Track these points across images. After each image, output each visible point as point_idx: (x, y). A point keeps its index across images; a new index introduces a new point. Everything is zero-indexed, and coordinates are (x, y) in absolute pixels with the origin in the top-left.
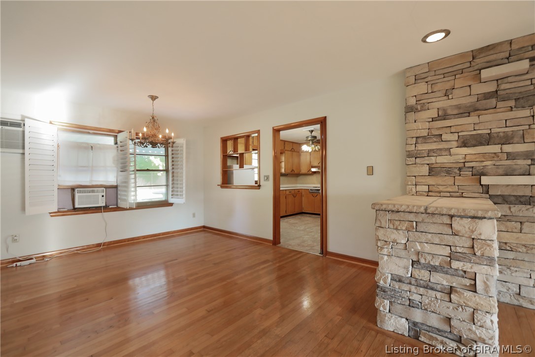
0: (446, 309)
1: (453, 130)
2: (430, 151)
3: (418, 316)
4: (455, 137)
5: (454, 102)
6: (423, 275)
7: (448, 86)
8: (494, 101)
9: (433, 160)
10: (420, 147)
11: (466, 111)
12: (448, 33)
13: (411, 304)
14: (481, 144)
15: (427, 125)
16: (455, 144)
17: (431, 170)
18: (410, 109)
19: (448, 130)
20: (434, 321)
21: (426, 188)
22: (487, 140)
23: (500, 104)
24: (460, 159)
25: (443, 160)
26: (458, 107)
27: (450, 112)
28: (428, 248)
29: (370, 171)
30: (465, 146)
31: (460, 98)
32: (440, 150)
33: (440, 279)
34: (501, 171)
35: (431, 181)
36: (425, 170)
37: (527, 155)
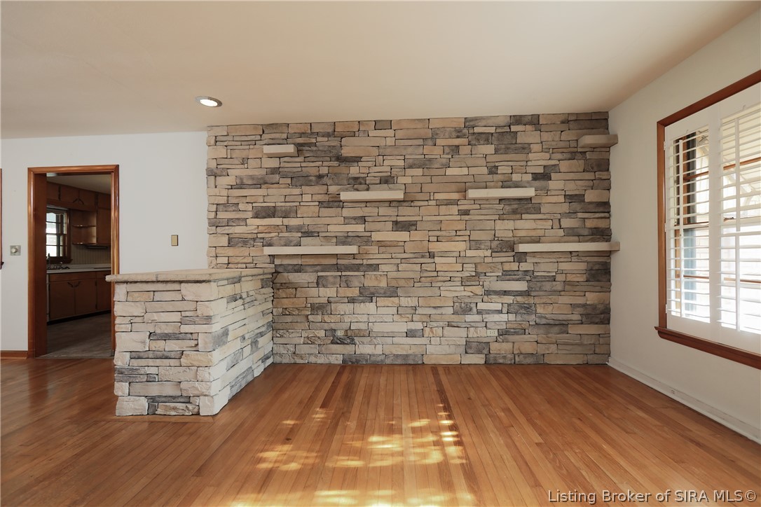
0: (174, 372)
1: (248, 200)
2: (229, 220)
3: (154, 390)
4: (249, 207)
5: (250, 172)
6: (160, 345)
7: (244, 154)
8: (277, 176)
9: (230, 230)
10: (220, 215)
11: (260, 183)
12: (220, 104)
13: (150, 379)
14: (269, 216)
15: (225, 193)
16: (250, 214)
17: (231, 243)
18: (213, 174)
19: (244, 200)
20: (169, 390)
21: (225, 260)
22: (271, 213)
23: (282, 181)
24: (253, 229)
25: (238, 230)
26: (252, 177)
27: (246, 181)
28: (163, 317)
29: (176, 241)
30: (257, 217)
31: (254, 169)
32: (238, 219)
33: (172, 346)
34: (282, 243)
35: (230, 252)
36: (224, 241)
37: (298, 229)
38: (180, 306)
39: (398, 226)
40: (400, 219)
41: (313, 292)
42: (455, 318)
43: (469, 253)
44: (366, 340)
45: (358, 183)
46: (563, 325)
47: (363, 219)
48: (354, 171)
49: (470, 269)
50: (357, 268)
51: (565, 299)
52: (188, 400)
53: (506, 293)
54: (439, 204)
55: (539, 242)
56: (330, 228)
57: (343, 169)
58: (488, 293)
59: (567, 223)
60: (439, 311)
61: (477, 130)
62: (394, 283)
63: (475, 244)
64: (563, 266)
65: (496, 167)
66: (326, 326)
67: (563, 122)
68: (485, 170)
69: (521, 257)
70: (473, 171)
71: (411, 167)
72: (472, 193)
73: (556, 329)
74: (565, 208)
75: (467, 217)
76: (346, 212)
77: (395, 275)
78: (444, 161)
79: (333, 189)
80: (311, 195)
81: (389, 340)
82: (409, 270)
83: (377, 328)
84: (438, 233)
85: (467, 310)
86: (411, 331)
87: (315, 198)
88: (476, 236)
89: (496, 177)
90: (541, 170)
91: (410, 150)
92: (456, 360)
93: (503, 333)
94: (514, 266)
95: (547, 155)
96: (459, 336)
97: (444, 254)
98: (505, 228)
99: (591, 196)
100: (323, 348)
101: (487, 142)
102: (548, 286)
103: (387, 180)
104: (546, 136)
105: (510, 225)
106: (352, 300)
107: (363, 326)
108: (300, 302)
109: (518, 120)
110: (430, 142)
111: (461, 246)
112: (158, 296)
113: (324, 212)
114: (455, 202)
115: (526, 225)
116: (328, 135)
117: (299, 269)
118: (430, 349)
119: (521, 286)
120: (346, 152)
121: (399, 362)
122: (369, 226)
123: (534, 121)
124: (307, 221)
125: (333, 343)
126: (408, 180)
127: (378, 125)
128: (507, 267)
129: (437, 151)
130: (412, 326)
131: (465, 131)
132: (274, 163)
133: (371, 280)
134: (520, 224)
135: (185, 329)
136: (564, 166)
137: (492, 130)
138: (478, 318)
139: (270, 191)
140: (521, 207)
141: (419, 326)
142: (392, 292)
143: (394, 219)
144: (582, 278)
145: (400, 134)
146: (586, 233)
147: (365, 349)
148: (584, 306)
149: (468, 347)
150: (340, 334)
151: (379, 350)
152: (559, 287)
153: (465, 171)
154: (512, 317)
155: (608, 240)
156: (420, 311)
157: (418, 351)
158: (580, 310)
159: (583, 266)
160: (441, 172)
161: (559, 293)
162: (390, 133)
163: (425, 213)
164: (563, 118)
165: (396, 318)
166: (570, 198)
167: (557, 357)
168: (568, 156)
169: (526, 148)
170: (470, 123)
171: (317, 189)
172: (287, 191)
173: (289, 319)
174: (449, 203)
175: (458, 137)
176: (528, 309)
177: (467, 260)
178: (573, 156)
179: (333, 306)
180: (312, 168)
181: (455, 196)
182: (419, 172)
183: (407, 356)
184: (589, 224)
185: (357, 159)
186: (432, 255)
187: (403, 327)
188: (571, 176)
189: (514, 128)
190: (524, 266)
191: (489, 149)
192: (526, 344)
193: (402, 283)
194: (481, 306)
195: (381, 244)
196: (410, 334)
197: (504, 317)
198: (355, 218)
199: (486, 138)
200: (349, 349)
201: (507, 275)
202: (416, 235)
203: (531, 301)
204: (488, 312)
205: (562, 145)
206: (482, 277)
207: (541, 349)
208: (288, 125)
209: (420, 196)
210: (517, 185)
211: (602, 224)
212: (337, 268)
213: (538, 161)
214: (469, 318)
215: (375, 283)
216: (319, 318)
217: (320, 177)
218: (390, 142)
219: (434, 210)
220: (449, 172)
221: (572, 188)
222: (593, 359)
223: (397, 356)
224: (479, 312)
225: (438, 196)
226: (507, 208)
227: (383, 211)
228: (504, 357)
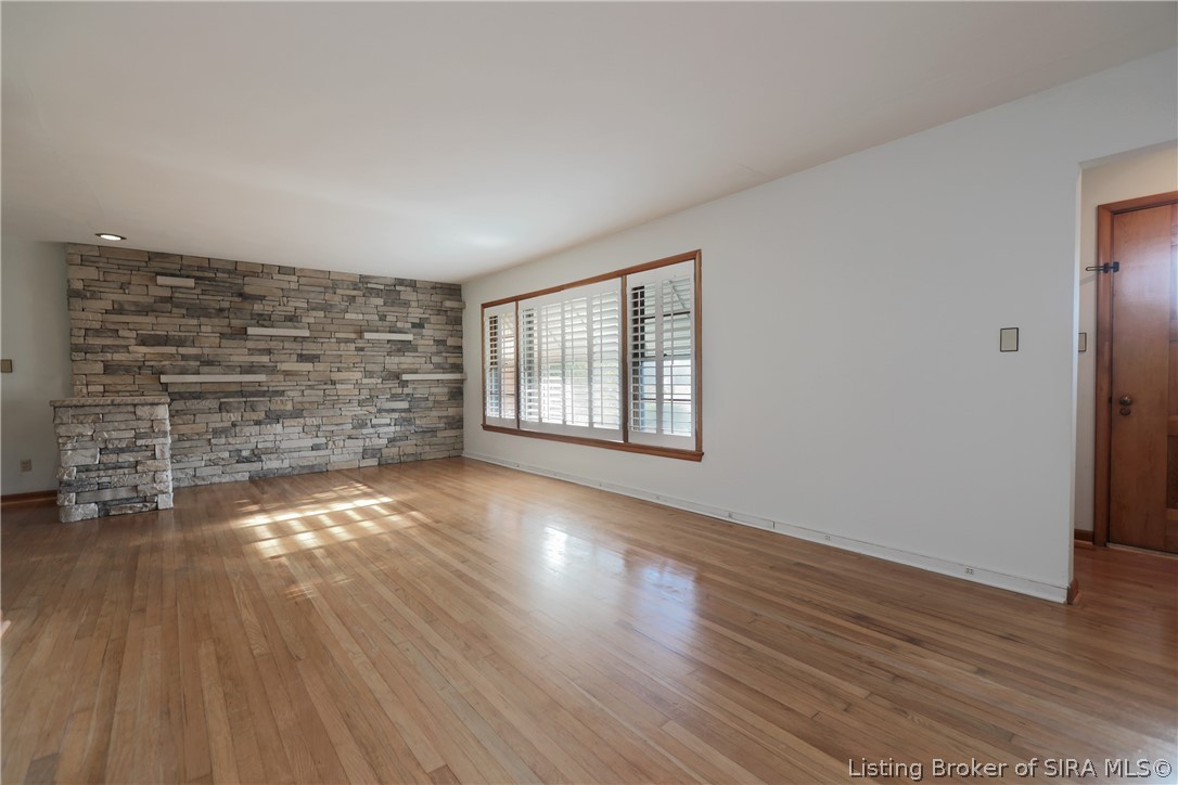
0: (132, 479)
1: (131, 326)
2: (104, 346)
3: (107, 495)
4: (134, 334)
5: (131, 298)
6: (112, 458)
7: (124, 279)
8: (169, 306)
9: (109, 356)
10: (91, 341)
11: (144, 310)
12: (122, 238)
13: (101, 487)
14: (159, 344)
15: (97, 317)
16: (133, 342)
17: (109, 369)
18: (79, 295)
19: (125, 326)
20: (123, 493)
21: (101, 388)
22: (165, 341)
23: (175, 310)
24: (139, 357)
25: (118, 357)
26: (135, 303)
27: (126, 307)
28: (115, 434)
29: (7, 366)
30: (144, 345)
31: (136, 295)
32: (117, 346)
33: (128, 458)
34: (177, 371)
35: (107, 380)
36: (99, 367)
37: (196, 358)
38: (134, 424)
39: (302, 358)
40: (304, 352)
41: (217, 417)
42: (354, 432)
43: (365, 381)
44: (272, 456)
45: (263, 320)
46: (433, 431)
47: (269, 352)
48: (258, 307)
49: (365, 394)
50: (263, 394)
51: (435, 413)
52: (145, 500)
53: (393, 410)
54: (339, 341)
55: (416, 373)
56: (232, 358)
57: (247, 305)
58: (380, 411)
59: (436, 359)
60: (340, 427)
61: (369, 285)
62: (299, 406)
63: (369, 374)
64: (434, 390)
65: (385, 316)
66: (230, 448)
67: (432, 288)
68: (376, 317)
69: (404, 384)
70: (367, 317)
71: (313, 309)
72: (367, 336)
73: (429, 435)
74: (434, 349)
75: (362, 353)
76: (250, 344)
77: (300, 399)
78: (343, 307)
79: (236, 323)
80: (209, 329)
81: (296, 455)
82: (314, 395)
83: (284, 445)
84: (339, 365)
85: (363, 425)
86: (316, 445)
87: (218, 329)
88: (370, 367)
89: (385, 324)
90: (417, 321)
91: (313, 295)
92: (355, 464)
93: (390, 441)
94: (399, 391)
95: (422, 311)
96: (357, 445)
97: (342, 382)
98: (393, 362)
99: (451, 342)
100: (228, 469)
101: (378, 296)
102: (423, 404)
103: (292, 319)
104: (421, 297)
105: (396, 360)
106: (258, 423)
107: (269, 445)
108: (201, 427)
109: (401, 282)
110: (331, 291)
111: (358, 375)
112: (108, 418)
113: (225, 342)
114: (353, 341)
115: (407, 360)
116: (229, 272)
117: (198, 396)
118: (333, 458)
119: (404, 405)
120: (248, 290)
121: (305, 471)
122: (274, 358)
123: (412, 284)
124: (206, 351)
125: (238, 462)
126: (312, 320)
127: (282, 270)
128: (394, 391)
129: (337, 299)
130: (317, 441)
131: (360, 285)
132: (167, 293)
133: (277, 405)
134: (403, 359)
135: (139, 443)
136: (433, 319)
137: (382, 287)
138: (372, 430)
139: (160, 320)
140: (403, 348)
141: (324, 440)
142: (297, 413)
143: (299, 352)
144: (446, 398)
145: (302, 280)
146: (447, 366)
147: (271, 464)
148: (446, 417)
149: (365, 453)
150: (245, 453)
151: (286, 464)
152: (431, 405)
153: (361, 317)
154: (398, 428)
155: (462, 372)
156: (323, 428)
157: (323, 461)
158: (445, 420)
159: (446, 390)
160: (338, 315)
161: (430, 409)
162: (295, 278)
163: (329, 348)
164: (432, 285)
165: (302, 435)
166: (438, 342)
167: (430, 453)
168: (436, 312)
169: (407, 304)
170: (364, 279)
171: (216, 321)
172: (184, 321)
173: (187, 444)
174: (348, 341)
175: (355, 289)
176: (409, 421)
177: (362, 386)
178: (439, 312)
179: (238, 429)
180: (213, 301)
181: (353, 336)
182: (321, 314)
183: (313, 466)
184: (450, 361)
185: (262, 298)
186: (333, 383)
187: (309, 442)
188: (438, 327)
189: (398, 288)
190: (406, 391)
191: (380, 301)
192: (409, 447)
193: (307, 406)
194: (374, 421)
195: (287, 373)
196: (314, 448)
197: (392, 429)
198: (259, 350)
199: (378, 293)
200: (256, 466)
201: (394, 397)
202: (320, 366)
203: (412, 415)
204: (380, 426)
205: (431, 304)
206: (375, 399)
207: (419, 450)
208: (182, 257)
209: (323, 334)
210: (401, 331)
211: (458, 361)
212: (242, 394)
213: (416, 314)
214: (365, 431)
215: (282, 407)
216: (223, 441)
217: (221, 310)
218: (293, 286)
219: (335, 346)
220: (348, 316)
221: (439, 335)
222: (453, 453)
223: (303, 467)
224: (373, 426)
225: (338, 335)
226: (394, 347)
227: (287, 345)
228: (393, 458)
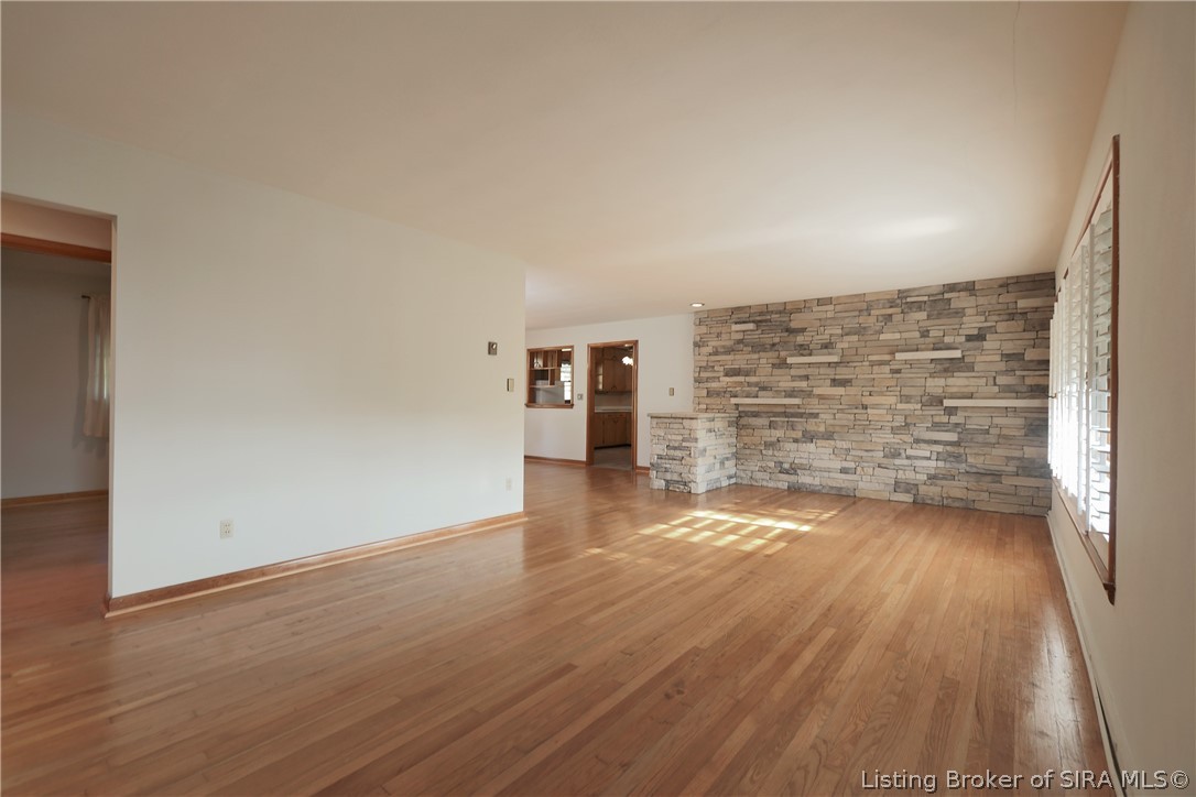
0: (679, 468)
1: (721, 363)
2: (708, 378)
3: (668, 476)
4: (722, 369)
5: (723, 343)
6: (672, 452)
7: (718, 331)
8: (742, 346)
9: (709, 385)
10: (702, 375)
11: (729, 351)
13: (666, 470)
14: (735, 375)
15: (706, 358)
16: (722, 374)
17: (709, 394)
18: (696, 345)
19: (718, 364)
20: (676, 477)
21: (705, 407)
22: (738, 372)
23: (745, 349)
24: (724, 384)
25: (714, 385)
26: (723, 347)
27: (720, 350)
28: (674, 437)
29: (672, 392)
30: (727, 376)
31: (725, 342)
32: (714, 377)
33: (678, 453)
34: (744, 395)
35: (708, 401)
36: (704, 393)
37: (756, 384)
38: (682, 431)
39: (835, 382)
40: (837, 377)
41: (767, 432)
42: (885, 461)
43: (900, 406)
44: (807, 472)
45: (803, 349)
46: (996, 476)
47: (807, 378)
48: (800, 339)
49: (899, 421)
50: (801, 415)
51: (999, 452)
52: (685, 484)
53: (936, 442)
54: (872, 364)
55: (971, 398)
56: (781, 384)
57: (791, 338)
58: (917, 441)
59: (1002, 380)
60: (870, 454)
61: (909, 300)
62: (831, 429)
63: (906, 399)
64: (997, 421)
65: (928, 331)
66: (775, 459)
67: (1001, 286)
68: (917, 334)
69: (951, 411)
70: (905, 335)
71: (846, 335)
72: (899, 356)
73: (989, 478)
74: (1002, 366)
75: (898, 375)
76: (793, 372)
77: (832, 422)
78: (877, 328)
79: (783, 354)
80: (765, 360)
81: (826, 474)
82: (845, 419)
83: (816, 464)
84: (871, 389)
85: (896, 455)
86: (844, 468)
87: (770, 361)
88: (906, 391)
89: (928, 340)
90: (976, 332)
91: (847, 321)
92: (886, 496)
93: (932, 477)
94: (945, 419)
95: (983, 318)
96: (888, 476)
97: (876, 406)
98: (936, 385)
99: (1031, 355)
100: (773, 476)
101: (920, 309)
102: (980, 438)
103: (827, 346)
104: (981, 300)
105: (942, 382)
106: (796, 441)
107: (804, 462)
108: (756, 440)
109: (952, 288)
110: (865, 313)
111: (892, 400)
112: (671, 426)
113: (776, 371)
114: (887, 363)
115: (958, 382)
116: (780, 312)
117: (756, 415)
118: (861, 485)
119: (953, 437)
120: (793, 325)
121: (833, 492)
122: (811, 383)
123: (970, 288)
124: (763, 379)
125: (780, 472)
126: (846, 345)
127: (821, 302)
128: (937, 419)
129: (872, 320)
130: (846, 464)
131: (899, 301)
132: (740, 336)
133: (811, 426)
134: (951, 381)
135: (684, 444)
136: (1001, 327)
137: (926, 298)
138: (906, 462)
139: (738, 357)
140: (950, 367)
141: (852, 465)
142: (829, 436)
143: (833, 377)
144: (1023, 432)
145: (838, 308)
146: (1024, 389)
147: (805, 479)
148: (1019, 459)
149: (897, 486)
150: (786, 466)
151: (817, 482)
152: (993, 440)
153: (897, 336)
154: (941, 464)
155: (1044, 397)
156: (853, 452)
157: (851, 485)
158: (1017, 463)
159: (1020, 422)
160: (875, 337)
161: (993, 445)
162: (831, 307)
163: (861, 372)
164: (1000, 282)
165: (832, 456)
166: (1007, 357)
167: (986, 502)
168: (1006, 317)
169: (960, 313)
170: (903, 294)
171: (770, 354)
172: (749, 356)
173: (748, 452)
174: (881, 363)
175: (891, 307)
176: (957, 458)
177: (896, 412)
178: (1012, 316)
179: (781, 444)
180: (769, 338)
181: (887, 357)
182: (855, 338)
183: (841, 488)
184: (1028, 381)
185: (803, 330)
186: (865, 407)
187: (838, 465)
188: (1009, 336)
189: (947, 296)
190: (954, 419)
191: (922, 315)
192: (956, 489)
193: (837, 429)
194: (910, 452)
195: (821, 397)
196: (844, 471)
197: (933, 464)
198: (800, 377)
199: (919, 306)
200: (793, 478)
201: (936, 426)
202: (851, 390)
203: (962, 451)
204: (916, 458)
205: (1000, 307)
206: (912, 427)
207: (972, 495)
208: (750, 307)
209: (856, 358)
210: (949, 347)
211: (1041, 381)
212: (785, 414)
213: (972, 324)
214: (897, 462)
215: (815, 428)
216: (770, 452)
217: (774, 345)
218: (830, 315)
219: (868, 370)
220: (882, 337)
221: (1009, 348)
222: (1032, 511)
223: (832, 488)
224: (908, 458)
225: (871, 358)
226: (938, 366)
227: (822, 371)
228: (932, 499)
